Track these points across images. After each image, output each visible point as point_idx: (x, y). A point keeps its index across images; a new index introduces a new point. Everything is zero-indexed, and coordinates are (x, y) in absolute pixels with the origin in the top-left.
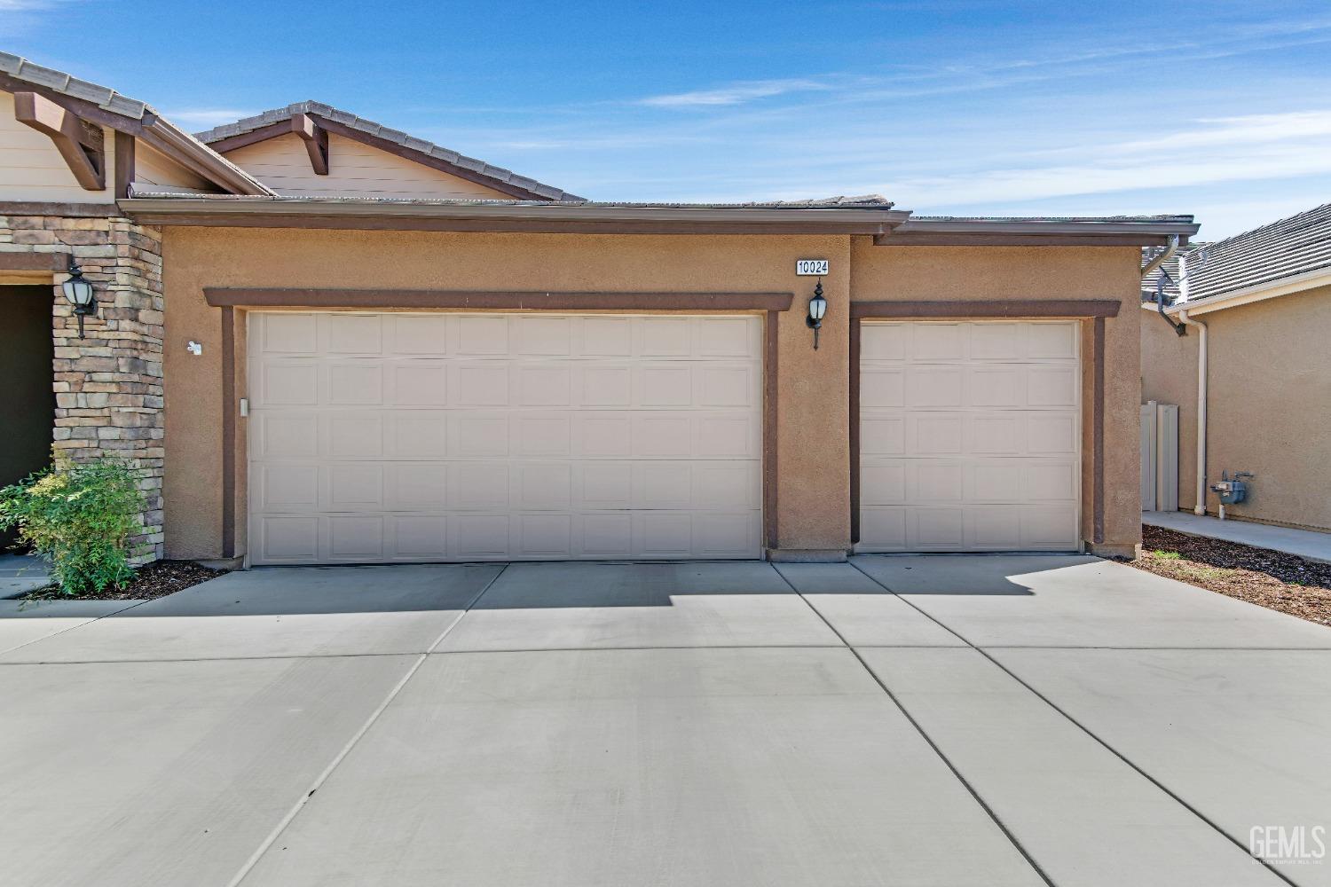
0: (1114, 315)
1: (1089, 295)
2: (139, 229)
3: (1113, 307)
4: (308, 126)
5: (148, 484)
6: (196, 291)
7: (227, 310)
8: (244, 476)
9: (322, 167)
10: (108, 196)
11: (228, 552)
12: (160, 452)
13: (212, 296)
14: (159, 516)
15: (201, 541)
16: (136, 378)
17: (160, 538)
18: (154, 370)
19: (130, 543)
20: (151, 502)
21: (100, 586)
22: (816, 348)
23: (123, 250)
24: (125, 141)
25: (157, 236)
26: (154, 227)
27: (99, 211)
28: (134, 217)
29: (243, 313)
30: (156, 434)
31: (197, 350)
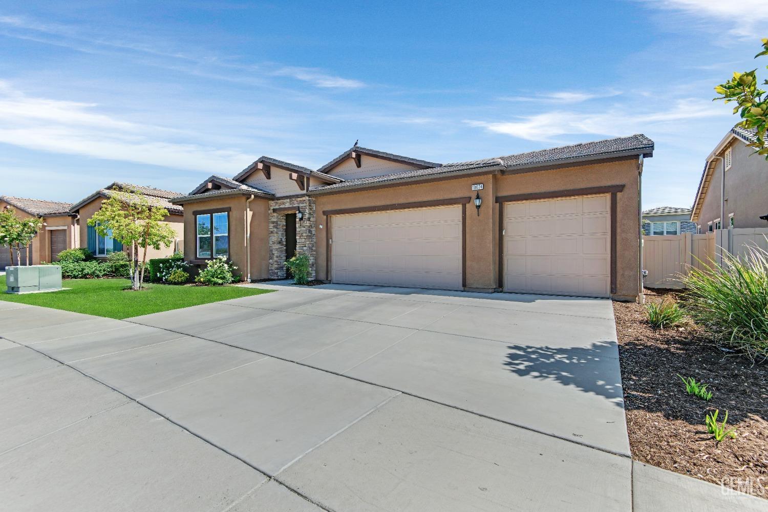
0: (621, 191)
1: (609, 183)
2: (311, 198)
3: (621, 188)
4: (354, 155)
5: (312, 261)
6: (321, 212)
7: (327, 216)
8: (331, 259)
9: (359, 165)
10: (305, 192)
11: (327, 279)
12: (314, 253)
13: (324, 213)
14: (315, 269)
15: (322, 276)
16: (310, 235)
17: (314, 274)
18: (313, 233)
19: (308, 274)
20: (313, 265)
21: (302, 282)
22: (478, 215)
23: (307, 204)
24: (308, 179)
25: (314, 199)
26: (314, 197)
27: (303, 195)
28: (309, 196)
29: (331, 216)
30: (314, 248)
31: (321, 227)
